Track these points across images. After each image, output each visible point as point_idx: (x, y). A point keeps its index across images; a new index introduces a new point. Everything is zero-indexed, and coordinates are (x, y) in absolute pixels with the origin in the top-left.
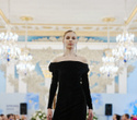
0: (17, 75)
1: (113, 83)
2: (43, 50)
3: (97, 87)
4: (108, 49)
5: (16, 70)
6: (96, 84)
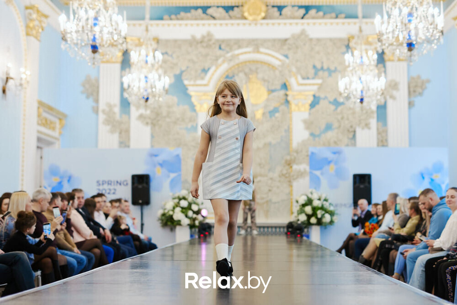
1: (373, 122)
2: (193, 42)
3: (330, 135)
6: (329, 127)
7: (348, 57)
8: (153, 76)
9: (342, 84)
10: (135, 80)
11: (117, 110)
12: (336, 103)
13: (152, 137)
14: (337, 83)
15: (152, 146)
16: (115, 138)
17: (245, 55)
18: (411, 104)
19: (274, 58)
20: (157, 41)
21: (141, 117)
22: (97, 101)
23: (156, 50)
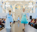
7: (29, 3)
8: (8, 5)
9: (29, 6)
10: (6, 6)
11: (4, 9)
12: (28, 8)
16: (4, 12)
17: (18, 3)
19: (21, 3)
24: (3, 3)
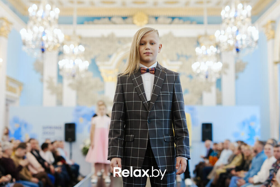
0: (60, 78)
1: (214, 89)
2: (103, 39)
4: (206, 35)
5: (59, 70)
6: (186, 92)
7: (199, 50)
8: (78, 61)
9: (195, 66)
10: (66, 64)
11: (55, 80)
12: (191, 77)
13: (78, 97)
14: (191, 65)
15: (78, 104)
18: (237, 78)
20: (80, 38)
21: (70, 85)
22: (42, 74)
23: (79, 44)
24: (43, 50)
